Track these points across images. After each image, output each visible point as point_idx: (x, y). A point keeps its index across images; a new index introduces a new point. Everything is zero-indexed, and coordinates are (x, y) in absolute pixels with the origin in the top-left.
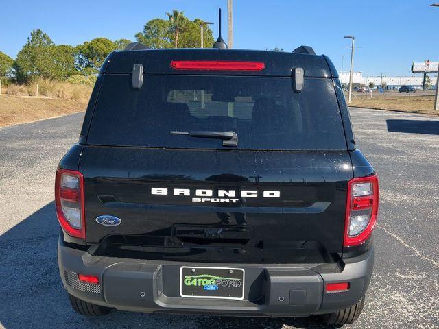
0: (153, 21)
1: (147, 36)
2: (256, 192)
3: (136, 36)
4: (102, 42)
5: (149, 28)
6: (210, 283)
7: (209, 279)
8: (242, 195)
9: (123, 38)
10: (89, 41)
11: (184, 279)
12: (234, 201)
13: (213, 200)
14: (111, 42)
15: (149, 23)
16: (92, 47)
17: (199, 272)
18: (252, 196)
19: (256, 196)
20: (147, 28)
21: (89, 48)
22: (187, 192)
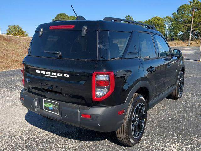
0: (182, 6)
1: (178, 14)
2: (62, 74)
3: (173, 14)
4: (157, 18)
5: (180, 10)
6: (51, 106)
7: (50, 105)
8: (58, 75)
9: (167, 16)
10: (151, 19)
11: (44, 104)
12: (56, 77)
13: (50, 76)
14: (161, 18)
15: (180, 7)
16: (152, 21)
17: (48, 102)
18: (61, 76)
19: (62, 76)
20: (179, 10)
21: (150, 22)
22: (44, 72)
